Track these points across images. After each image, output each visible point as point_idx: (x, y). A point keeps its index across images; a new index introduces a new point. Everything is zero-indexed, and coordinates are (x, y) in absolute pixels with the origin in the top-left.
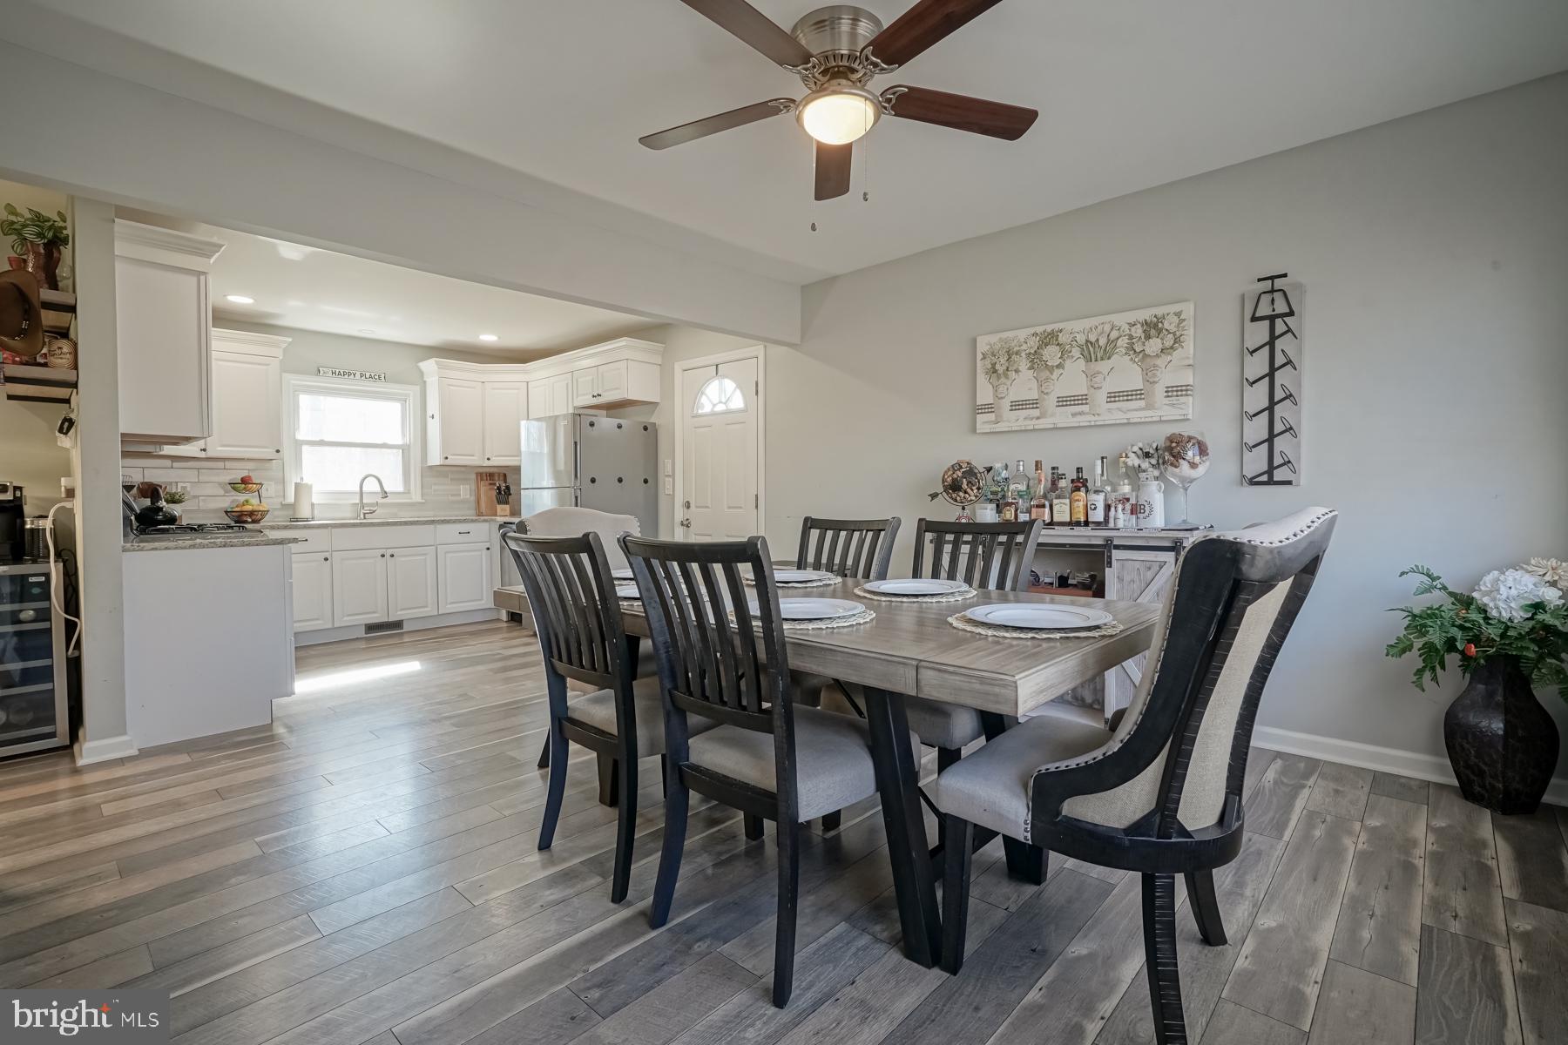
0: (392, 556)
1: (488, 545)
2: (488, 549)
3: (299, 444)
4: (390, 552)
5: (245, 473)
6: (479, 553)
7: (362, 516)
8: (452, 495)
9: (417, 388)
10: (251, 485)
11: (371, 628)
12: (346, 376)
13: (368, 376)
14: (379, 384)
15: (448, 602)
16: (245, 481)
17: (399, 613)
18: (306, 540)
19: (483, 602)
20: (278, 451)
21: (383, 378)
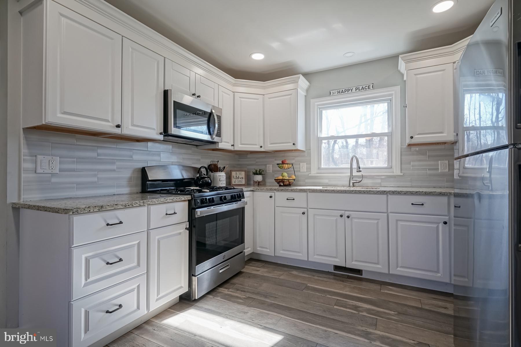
0: (348, 217)
1: (446, 219)
2: (445, 223)
3: (320, 140)
4: (347, 213)
5: (283, 159)
6: (435, 226)
7: (351, 184)
8: (429, 169)
9: (398, 88)
10: (285, 165)
11: (337, 268)
12: (346, 92)
13: (360, 89)
14: (368, 92)
15: (400, 265)
16: (283, 163)
17: (353, 263)
18: (294, 199)
19: (439, 275)
20: (294, 144)
21: (371, 87)
